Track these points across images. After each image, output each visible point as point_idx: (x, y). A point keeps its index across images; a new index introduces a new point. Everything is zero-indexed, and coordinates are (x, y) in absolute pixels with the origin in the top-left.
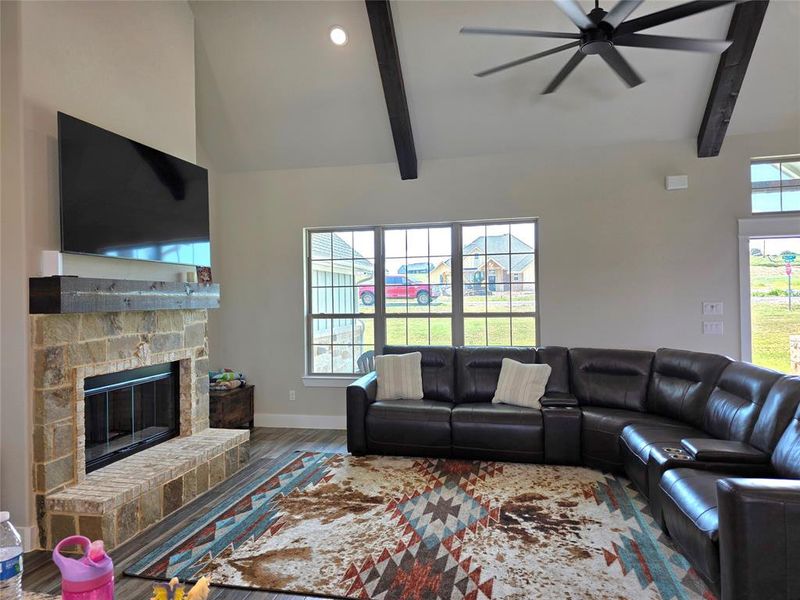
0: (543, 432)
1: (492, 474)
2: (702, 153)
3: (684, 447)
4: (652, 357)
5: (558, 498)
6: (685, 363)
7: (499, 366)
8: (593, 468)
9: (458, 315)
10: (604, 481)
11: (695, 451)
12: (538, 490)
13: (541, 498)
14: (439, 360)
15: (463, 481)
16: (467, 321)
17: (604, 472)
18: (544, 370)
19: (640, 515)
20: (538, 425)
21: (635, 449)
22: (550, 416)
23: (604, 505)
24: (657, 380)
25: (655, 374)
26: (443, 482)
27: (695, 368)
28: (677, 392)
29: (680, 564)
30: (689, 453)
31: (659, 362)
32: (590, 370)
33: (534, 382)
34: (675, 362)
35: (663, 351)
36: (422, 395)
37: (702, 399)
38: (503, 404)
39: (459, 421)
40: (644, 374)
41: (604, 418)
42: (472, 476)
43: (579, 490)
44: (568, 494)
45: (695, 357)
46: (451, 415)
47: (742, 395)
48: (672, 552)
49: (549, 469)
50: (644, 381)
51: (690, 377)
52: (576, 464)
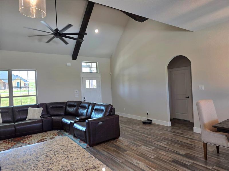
0: (42, 124)
1: (29, 138)
2: (73, 59)
3: (76, 119)
4: (66, 103)
5: (50, 137)
6: (73, 103)
7: (27, 110)
8: (55, 130)
9: (11, 97)
10: (58, 132)
11: (79, 119)
12: (44, 138)
13: (45, 139)
14: (7, 111)
15: (22, 141)
16: (14, 98)
17: (58, 130)
18: (41, 109)
19: (68, 135)
20: (41, 123)
21: (66, 122)
22: (44, 120)
23: (60, 136)
24: (67, 108)
25: (67, 106)
26: (16, 143)
27: (75, 104)
28: (72, 110)
29: (78, 140)
30: (78, 119)
31: (68, 104)
32: (52, 108)
33: (39, 113)
34: (71, 103)
35: (68, 101)
36: (2, 122)
37: (77, 110)
38: (30, 120)
39: (17, 126)
40: (65, 107)
41: (57, 118)
42: (24, 140)
43: (53, 135)
44: (51, 136)
45: (75, 102)
46: (15, 125)
47: (85, 108)
48: (76, 139)
49: (44, 133)
50: (64, 109)
51: (74, 106)
52: (51, 130)
